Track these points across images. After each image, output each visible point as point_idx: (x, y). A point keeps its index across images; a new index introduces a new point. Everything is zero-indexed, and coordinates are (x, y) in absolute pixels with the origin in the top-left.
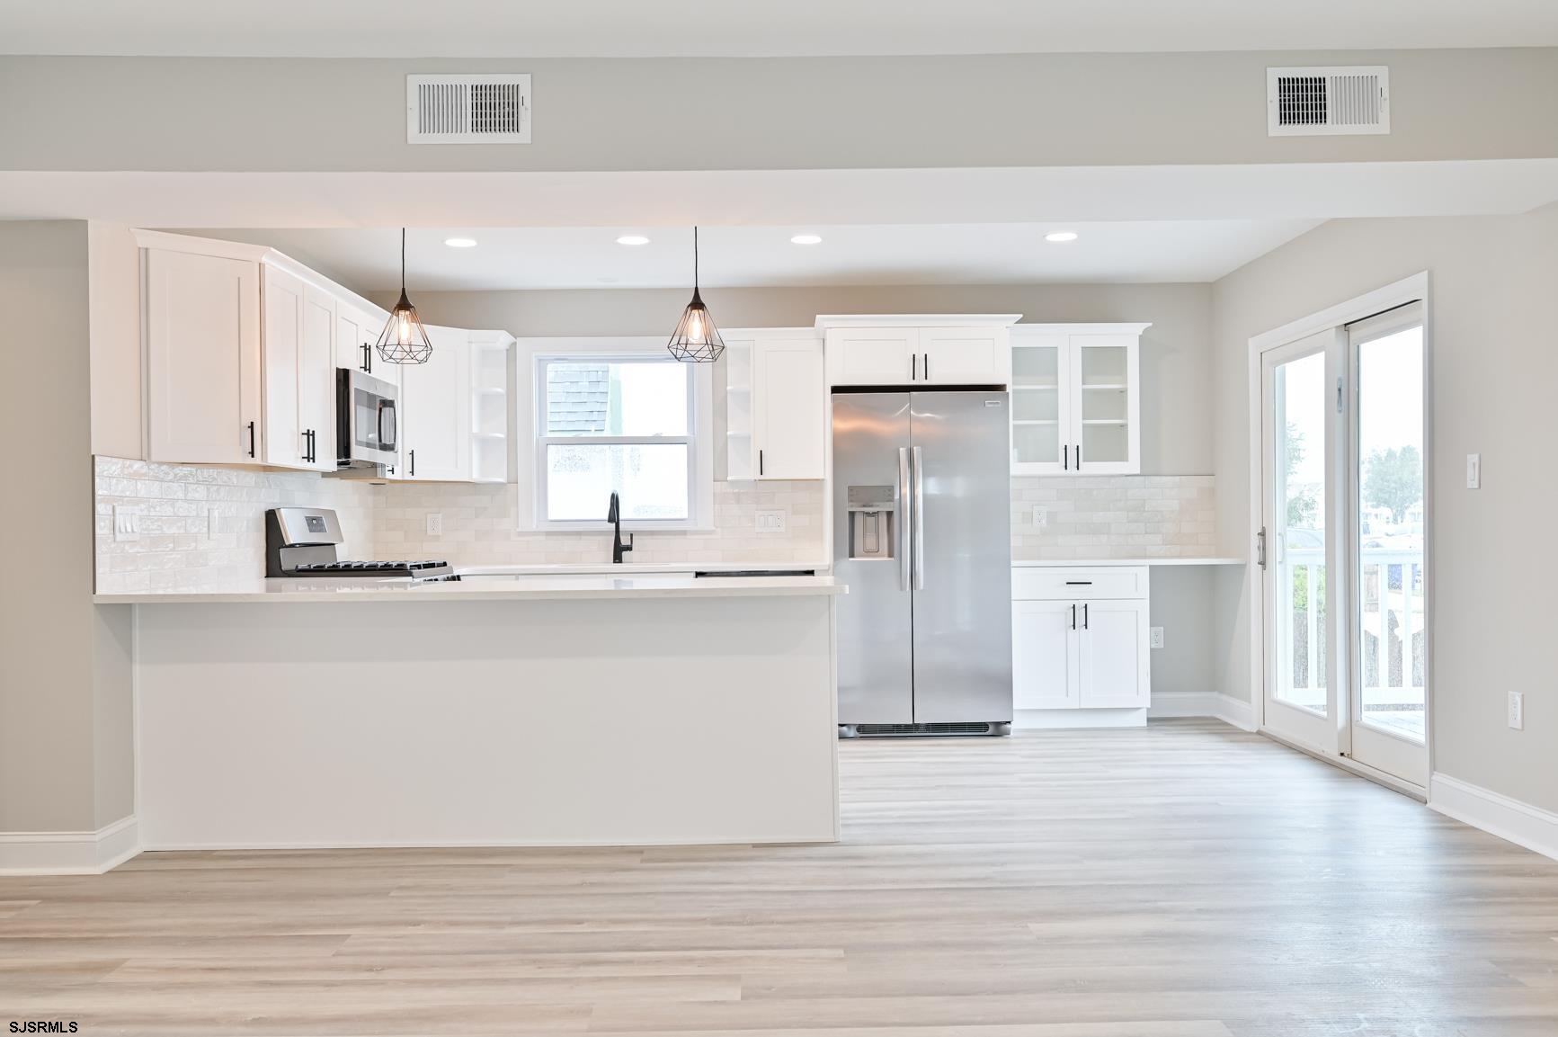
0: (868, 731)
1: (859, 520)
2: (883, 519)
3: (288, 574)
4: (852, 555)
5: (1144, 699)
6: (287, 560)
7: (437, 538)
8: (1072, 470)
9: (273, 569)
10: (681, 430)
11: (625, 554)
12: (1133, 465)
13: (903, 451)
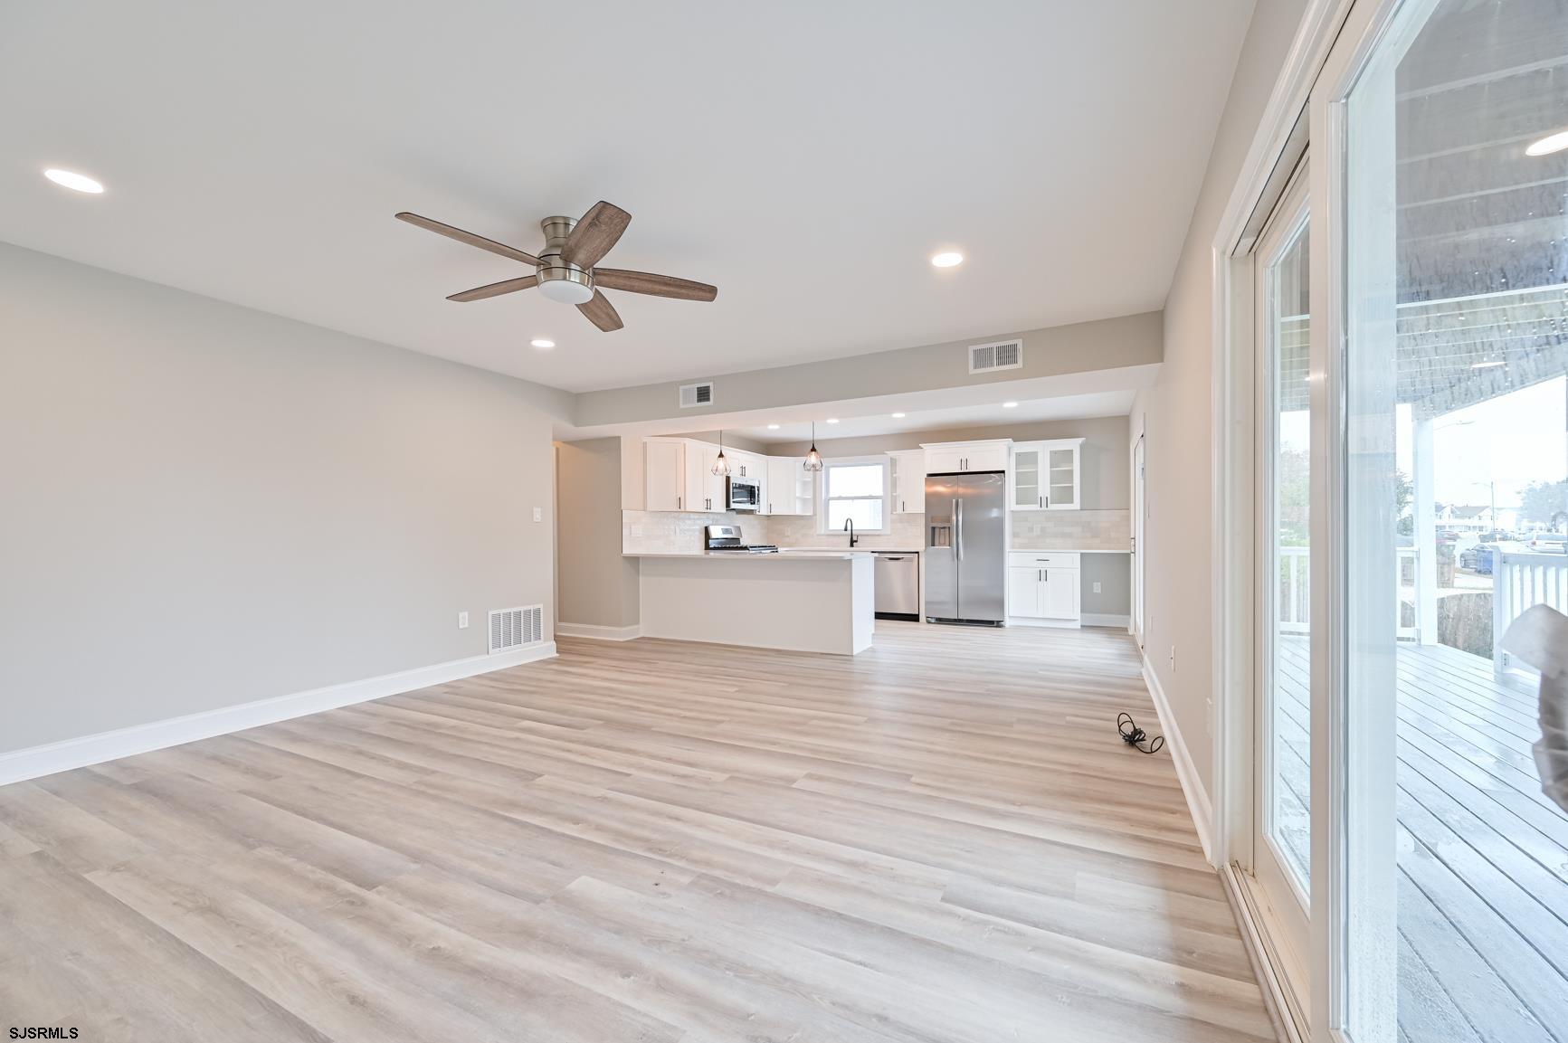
0: (940, 621)
1: (937, 531)
2: (947, 530)
3: (711, 549)
4: (933, 545)
5: (1077, 614)
6: (712, 544)
7: (788, 536)
8: (1044, 508)
9: (707, 547)
10: (880, 492)
11: (855, 544)
12: (1076, 505)
13: (954, 500)
